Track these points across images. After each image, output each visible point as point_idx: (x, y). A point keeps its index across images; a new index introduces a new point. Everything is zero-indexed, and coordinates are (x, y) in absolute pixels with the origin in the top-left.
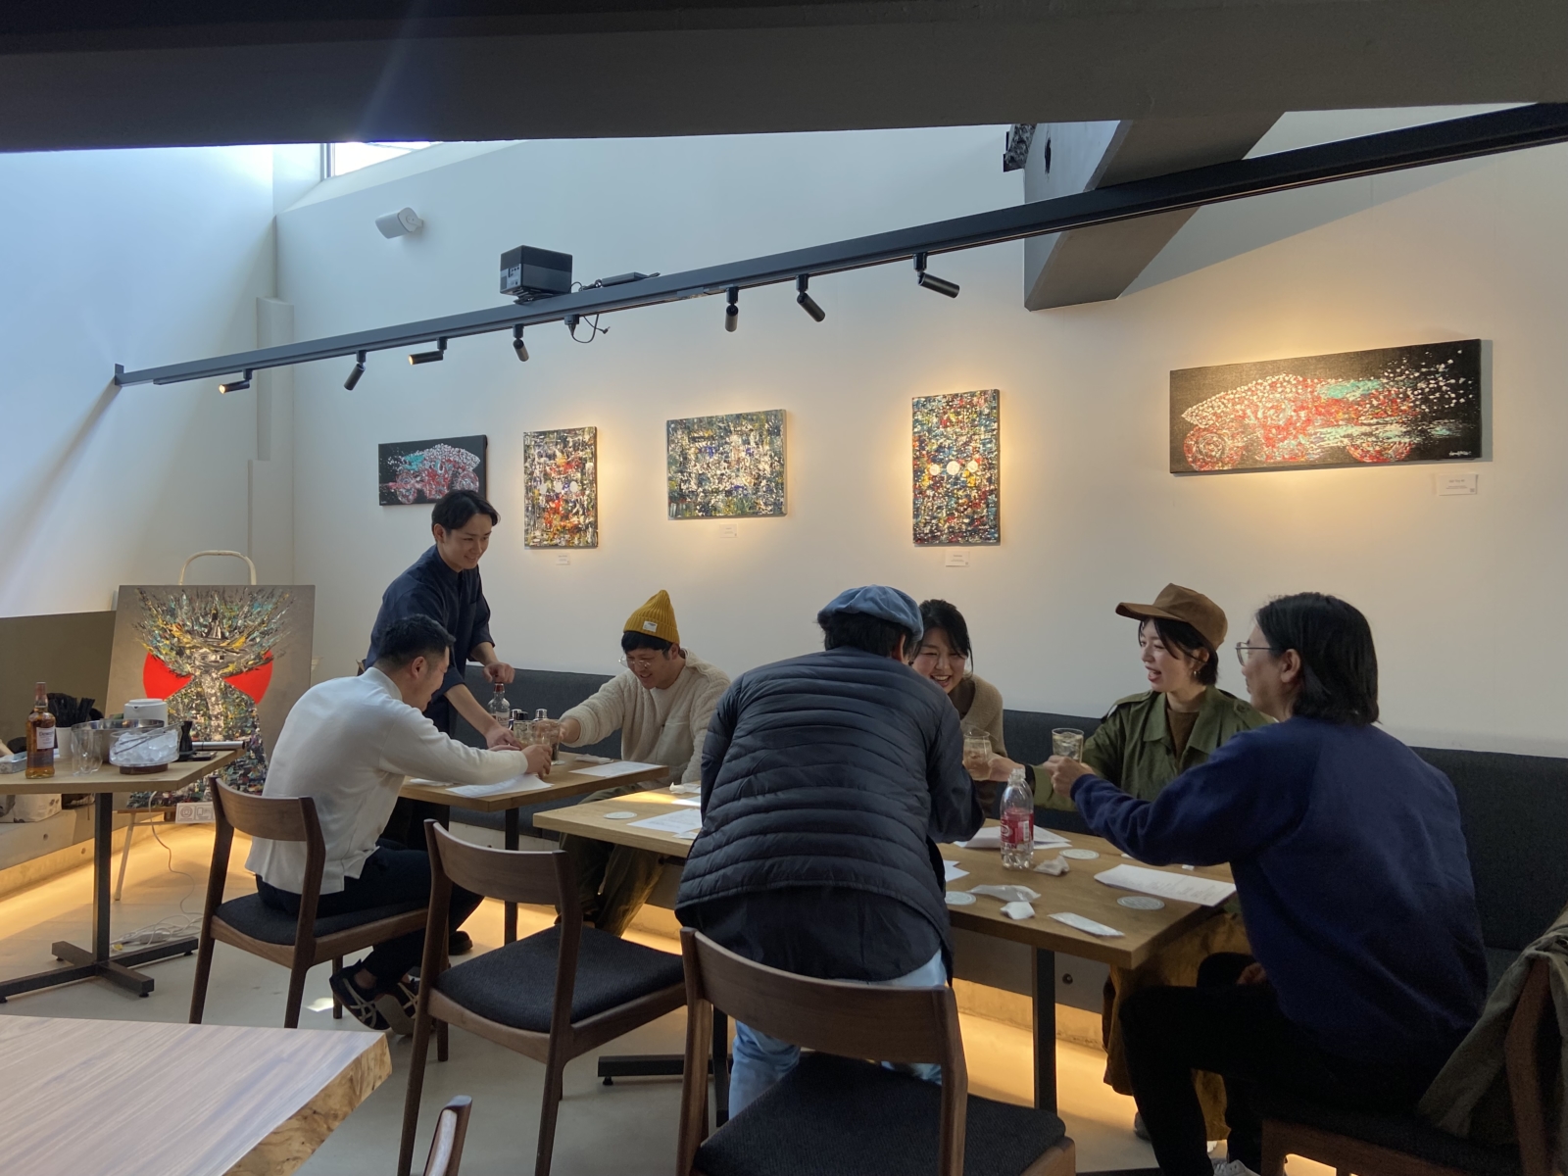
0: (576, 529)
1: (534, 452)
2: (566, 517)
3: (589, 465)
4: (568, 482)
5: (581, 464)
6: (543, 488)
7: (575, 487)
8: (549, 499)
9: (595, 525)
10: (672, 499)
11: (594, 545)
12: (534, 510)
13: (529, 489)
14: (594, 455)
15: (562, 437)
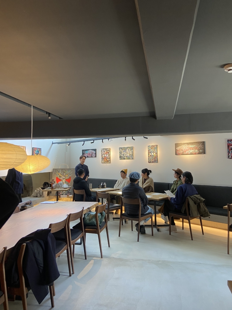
0: (108, 161)
1: (102, 151)
2: (106, 159)
3: (109, 153)
4: (107, 155)
5: (108, 153)
6: (104, 156)
7: (108, 156)
8: (104, 157)
9: (110, 160)
10: (120, 157)
11: (110, 163)
12: (103, 158)
13: (102, 156)
14: (110, 152)
15: (106, 149)
